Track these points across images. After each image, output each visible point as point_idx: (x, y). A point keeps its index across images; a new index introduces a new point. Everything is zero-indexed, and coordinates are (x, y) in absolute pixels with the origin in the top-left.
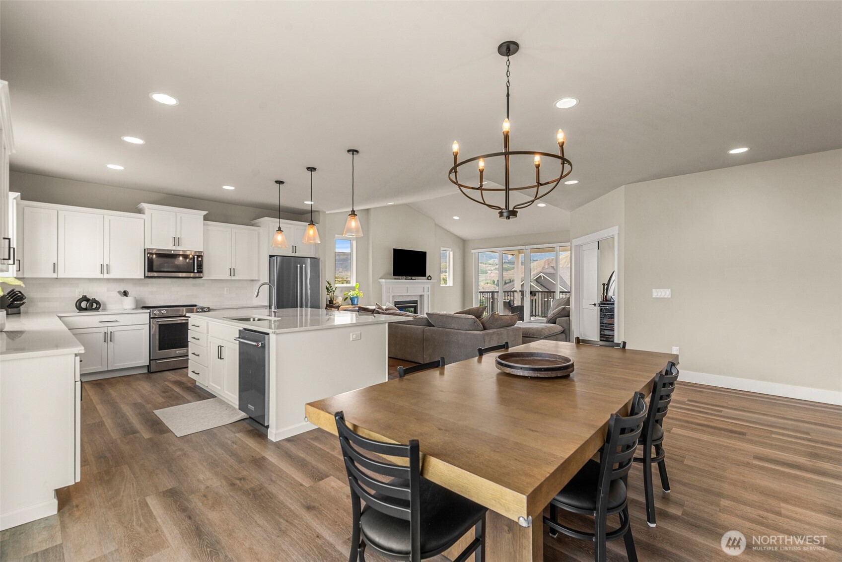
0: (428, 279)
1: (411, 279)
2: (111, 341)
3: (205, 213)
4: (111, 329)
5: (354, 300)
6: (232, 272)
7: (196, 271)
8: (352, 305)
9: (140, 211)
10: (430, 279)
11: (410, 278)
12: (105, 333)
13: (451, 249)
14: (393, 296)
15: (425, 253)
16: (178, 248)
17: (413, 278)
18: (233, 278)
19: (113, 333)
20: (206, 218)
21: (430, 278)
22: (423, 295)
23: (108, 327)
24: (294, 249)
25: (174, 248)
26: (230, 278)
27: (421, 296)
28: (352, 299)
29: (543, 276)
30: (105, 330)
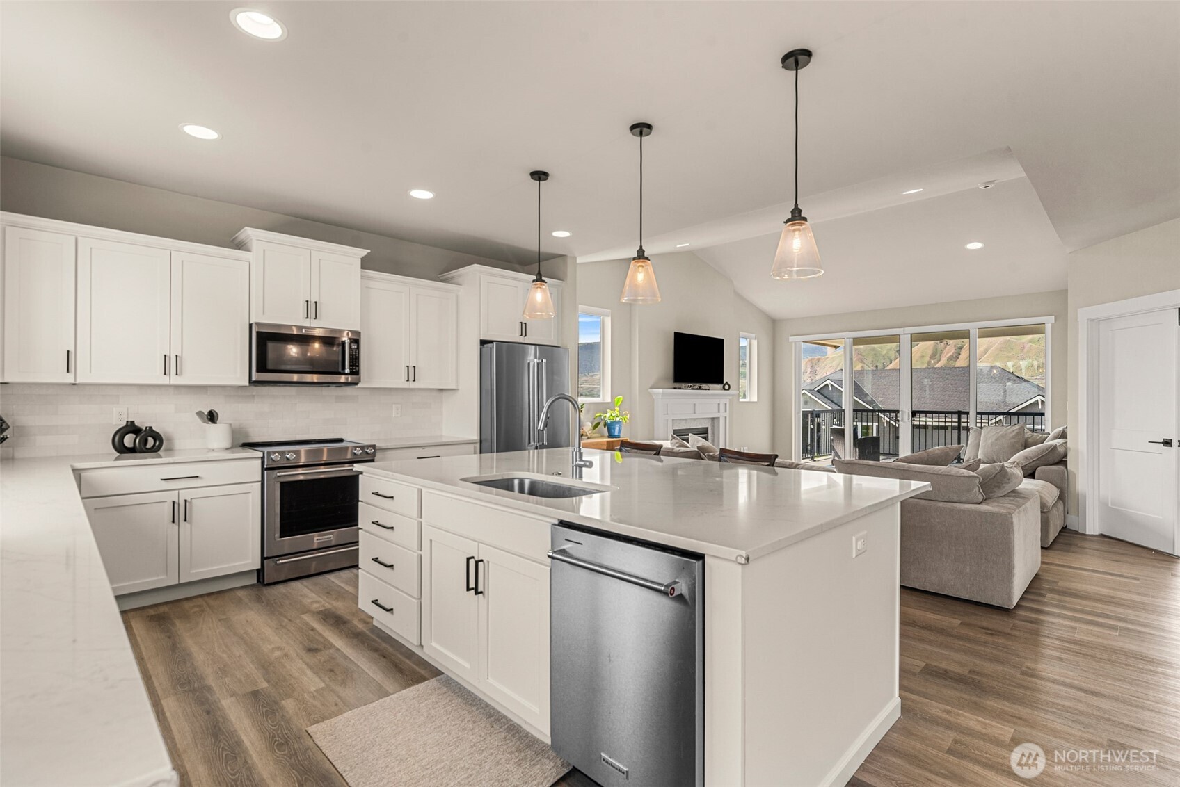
0: (725, 389)
1: (700, 388)
2: (185, 520)
3: (364, 252)
4: (185, 495)
5: (614, 429)
6: (412, 373)
7: (347, 371)
8: (610, 436)
9: (241, 246)
10: (729, 389)
11: (697, 386)
12: (174, 502)
13: (754, 335)
14: (673, 420)
15: (721, 341)
16: (314, 323)
17: (704, 386)
18: (412, 385)
19: (191, 503)
20: (366, 264)
21: (727, 387)
22: (719, 418)
23: (179, 489)
24: (524, 327)
25: (306, 323)
26: (406, 385)
27: (713, 419)
28: (609, 426)
29: (832, 385)
30: (173, 496)
